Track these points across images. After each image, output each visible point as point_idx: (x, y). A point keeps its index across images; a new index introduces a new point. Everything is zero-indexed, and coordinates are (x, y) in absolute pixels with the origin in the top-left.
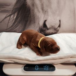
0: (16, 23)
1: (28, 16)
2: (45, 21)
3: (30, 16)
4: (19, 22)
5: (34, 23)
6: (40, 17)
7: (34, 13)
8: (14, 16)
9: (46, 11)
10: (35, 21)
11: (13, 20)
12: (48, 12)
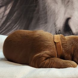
0: (8, 24)
1: (34, 10)
2: (68, 20)
3: (37, 9)
4: (15, 22)
5: (46, 23)
6: (56, 11)
7: (46, 4)
8: (6, 10)
9: (69, 1)
10: (47, 19)
11: (3, 17)
12: (72, 2)
